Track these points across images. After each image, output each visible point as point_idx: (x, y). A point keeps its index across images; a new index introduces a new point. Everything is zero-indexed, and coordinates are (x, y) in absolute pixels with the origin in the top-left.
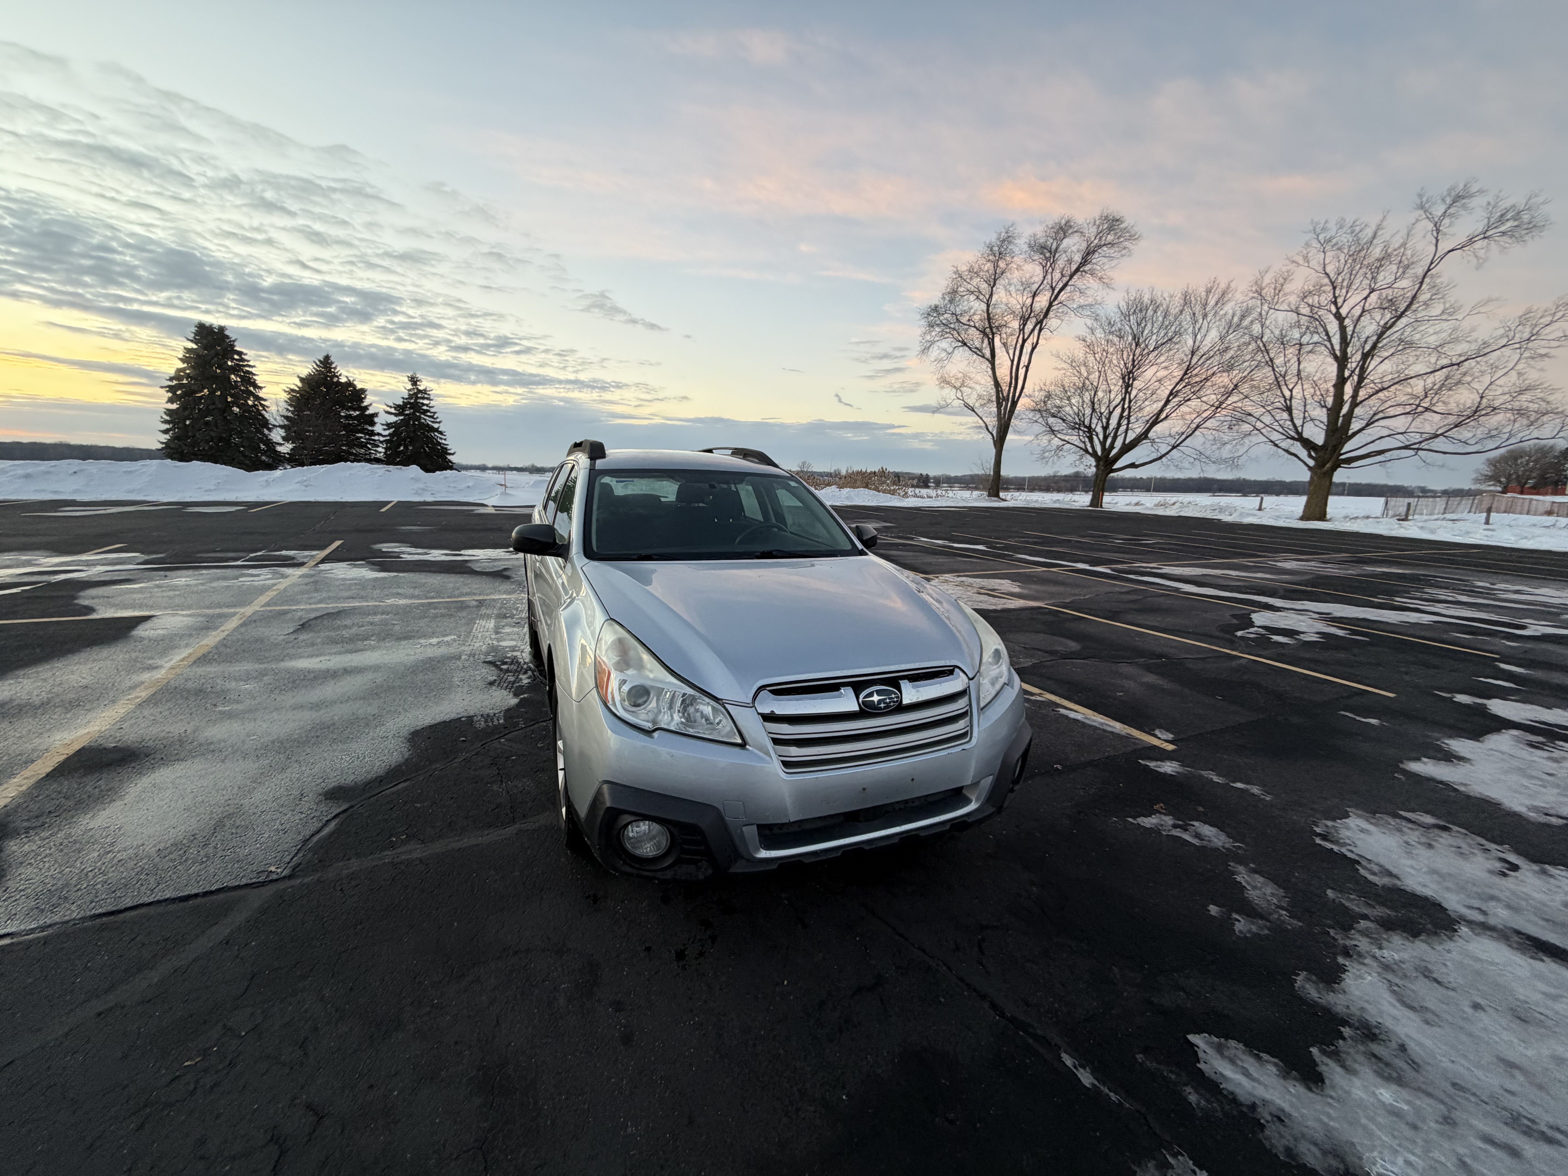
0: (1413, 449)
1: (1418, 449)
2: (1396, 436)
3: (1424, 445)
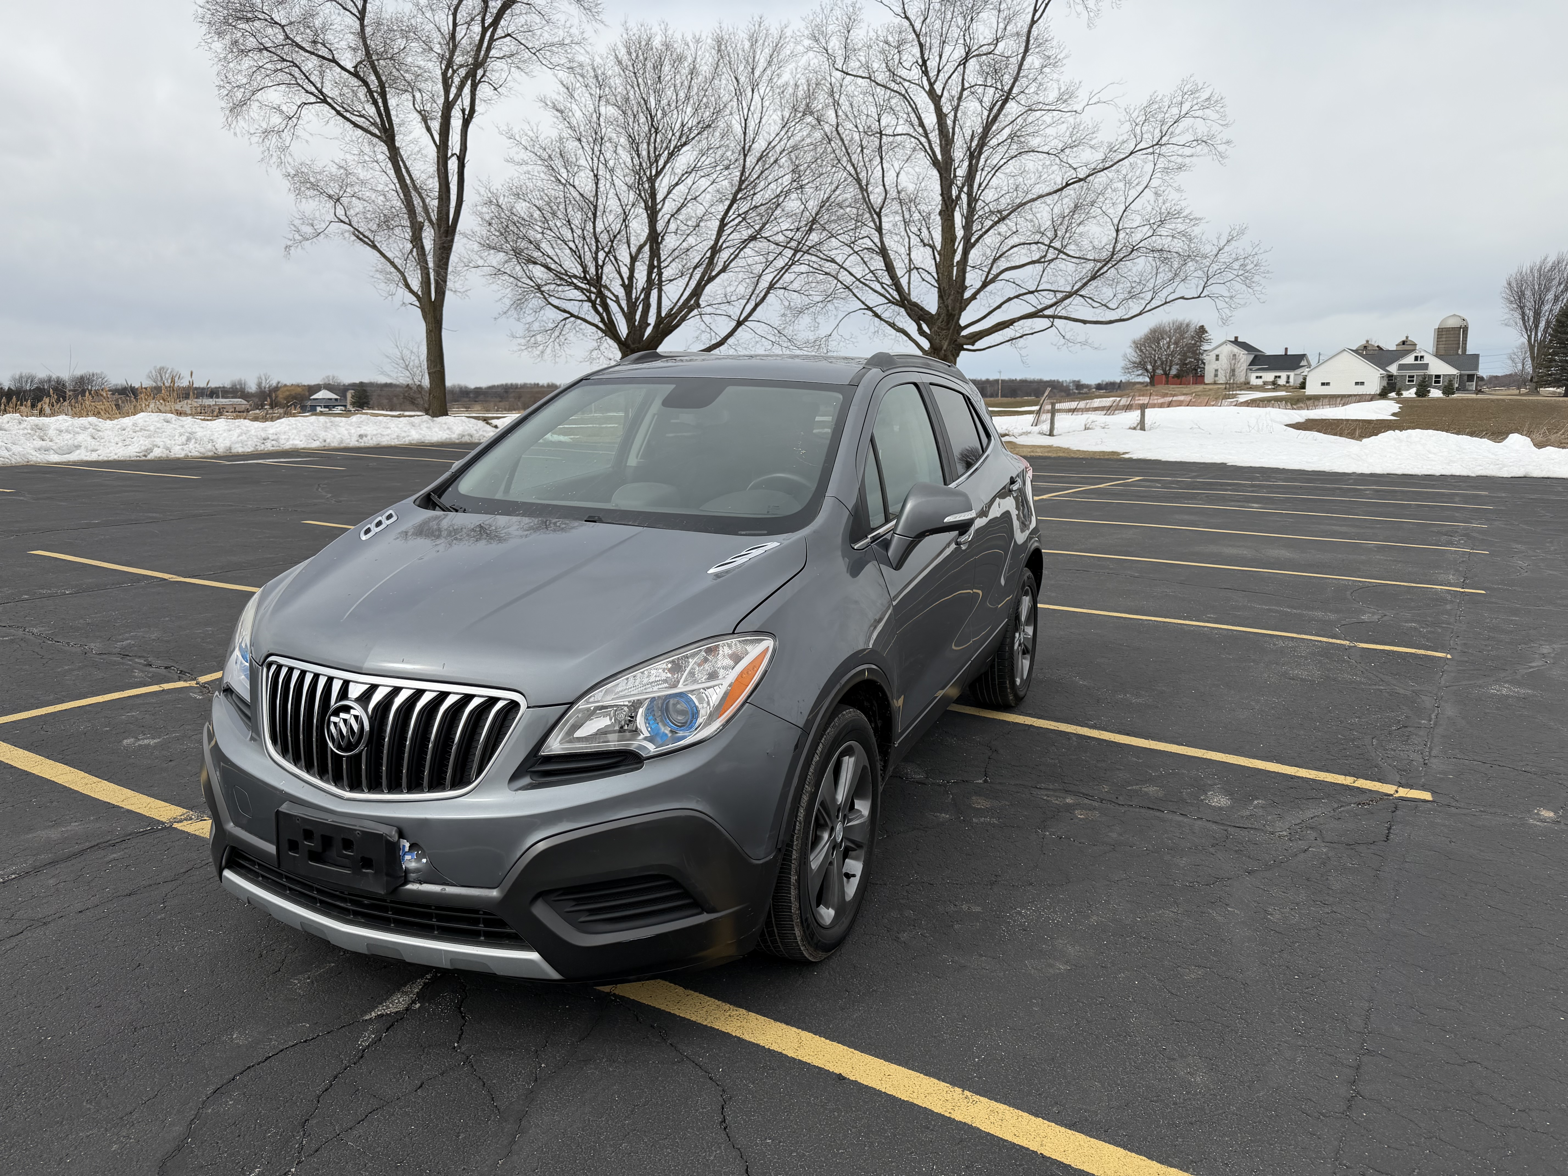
0: (1048, 317)
1: (1054, 317)
2: (1025, 297)
3: (1060, 310)
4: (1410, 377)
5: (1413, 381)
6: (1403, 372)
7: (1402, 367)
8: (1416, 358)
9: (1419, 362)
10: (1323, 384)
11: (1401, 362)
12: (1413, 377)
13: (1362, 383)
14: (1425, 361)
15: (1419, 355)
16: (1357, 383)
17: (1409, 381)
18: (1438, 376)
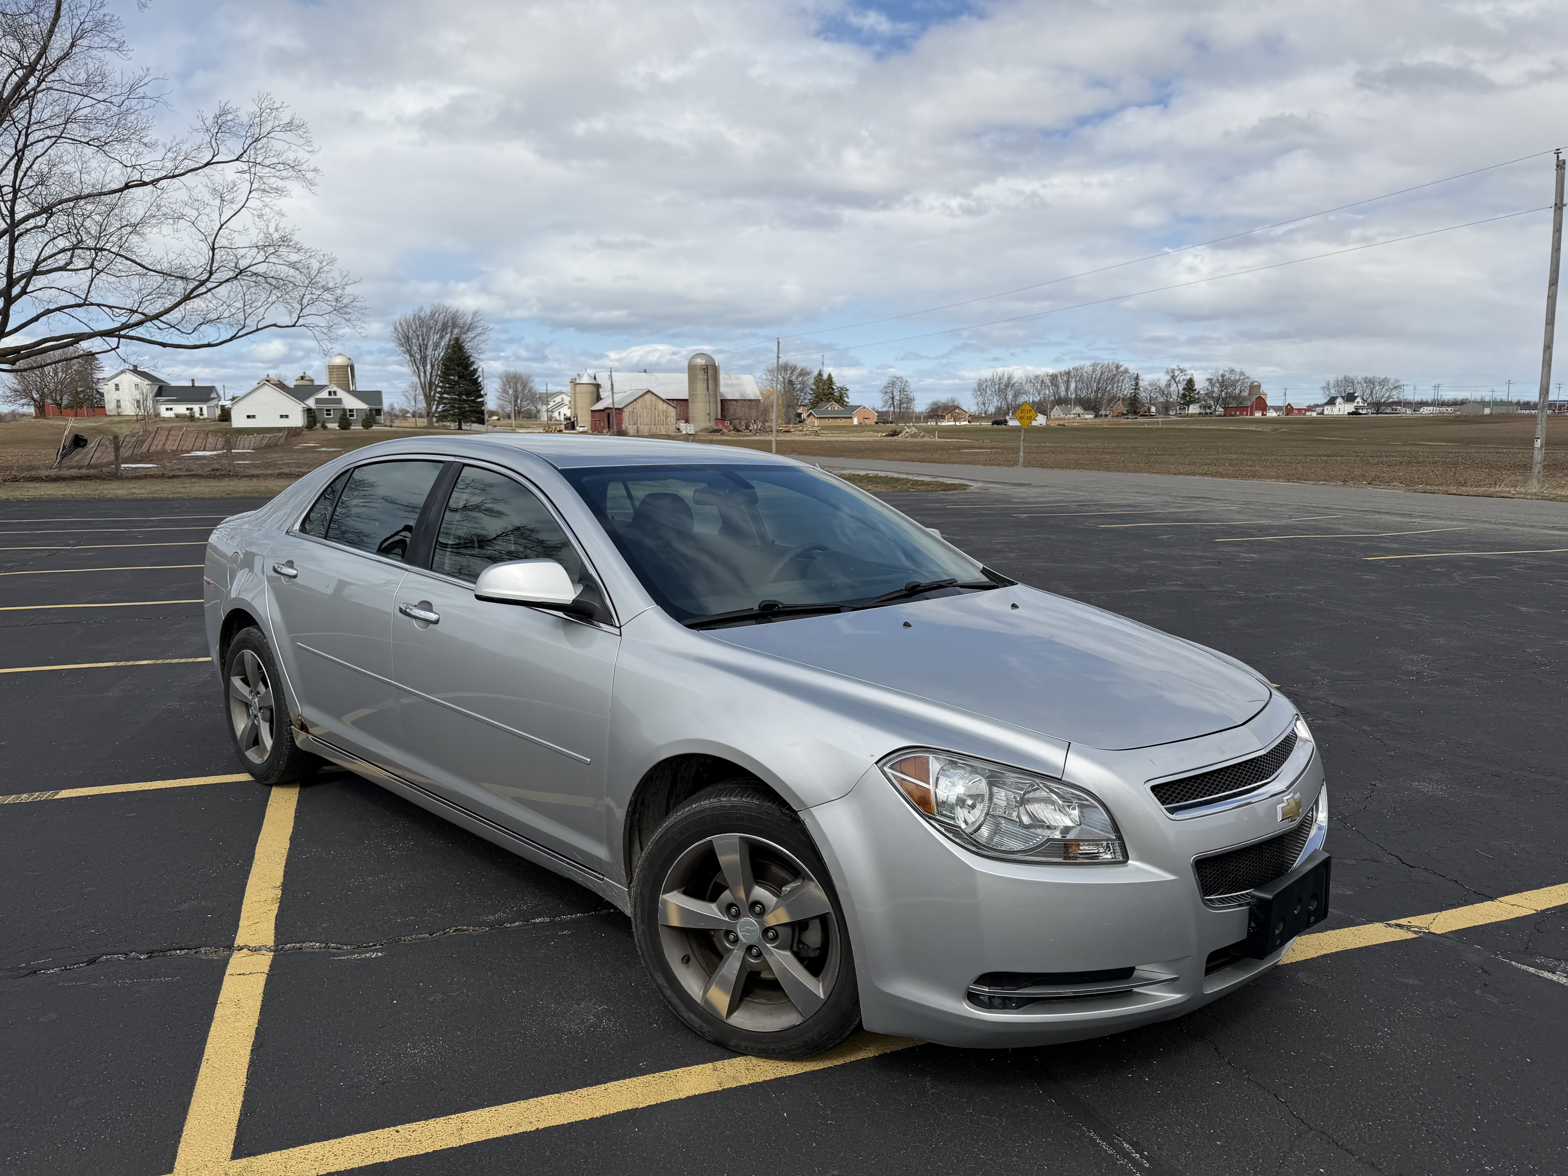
4: (327, 410)
5: (330, 415)
6: (321, 406)
7: (318, 401)
8: (330, 393)
9: (333, 397)
10: (249, 417)
11: (318, 397)
12: (329, 410)
13: (287, 416)
14: (338, 396)
15: (332, 390)
16: (282, 416)
17: (327, 415)
18: (351, 411)
